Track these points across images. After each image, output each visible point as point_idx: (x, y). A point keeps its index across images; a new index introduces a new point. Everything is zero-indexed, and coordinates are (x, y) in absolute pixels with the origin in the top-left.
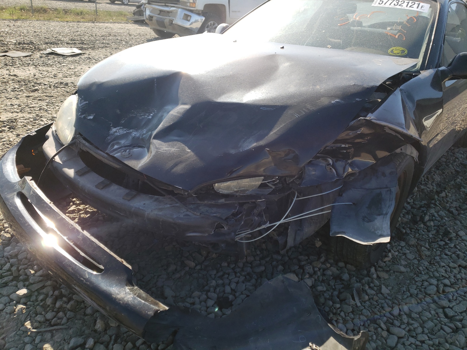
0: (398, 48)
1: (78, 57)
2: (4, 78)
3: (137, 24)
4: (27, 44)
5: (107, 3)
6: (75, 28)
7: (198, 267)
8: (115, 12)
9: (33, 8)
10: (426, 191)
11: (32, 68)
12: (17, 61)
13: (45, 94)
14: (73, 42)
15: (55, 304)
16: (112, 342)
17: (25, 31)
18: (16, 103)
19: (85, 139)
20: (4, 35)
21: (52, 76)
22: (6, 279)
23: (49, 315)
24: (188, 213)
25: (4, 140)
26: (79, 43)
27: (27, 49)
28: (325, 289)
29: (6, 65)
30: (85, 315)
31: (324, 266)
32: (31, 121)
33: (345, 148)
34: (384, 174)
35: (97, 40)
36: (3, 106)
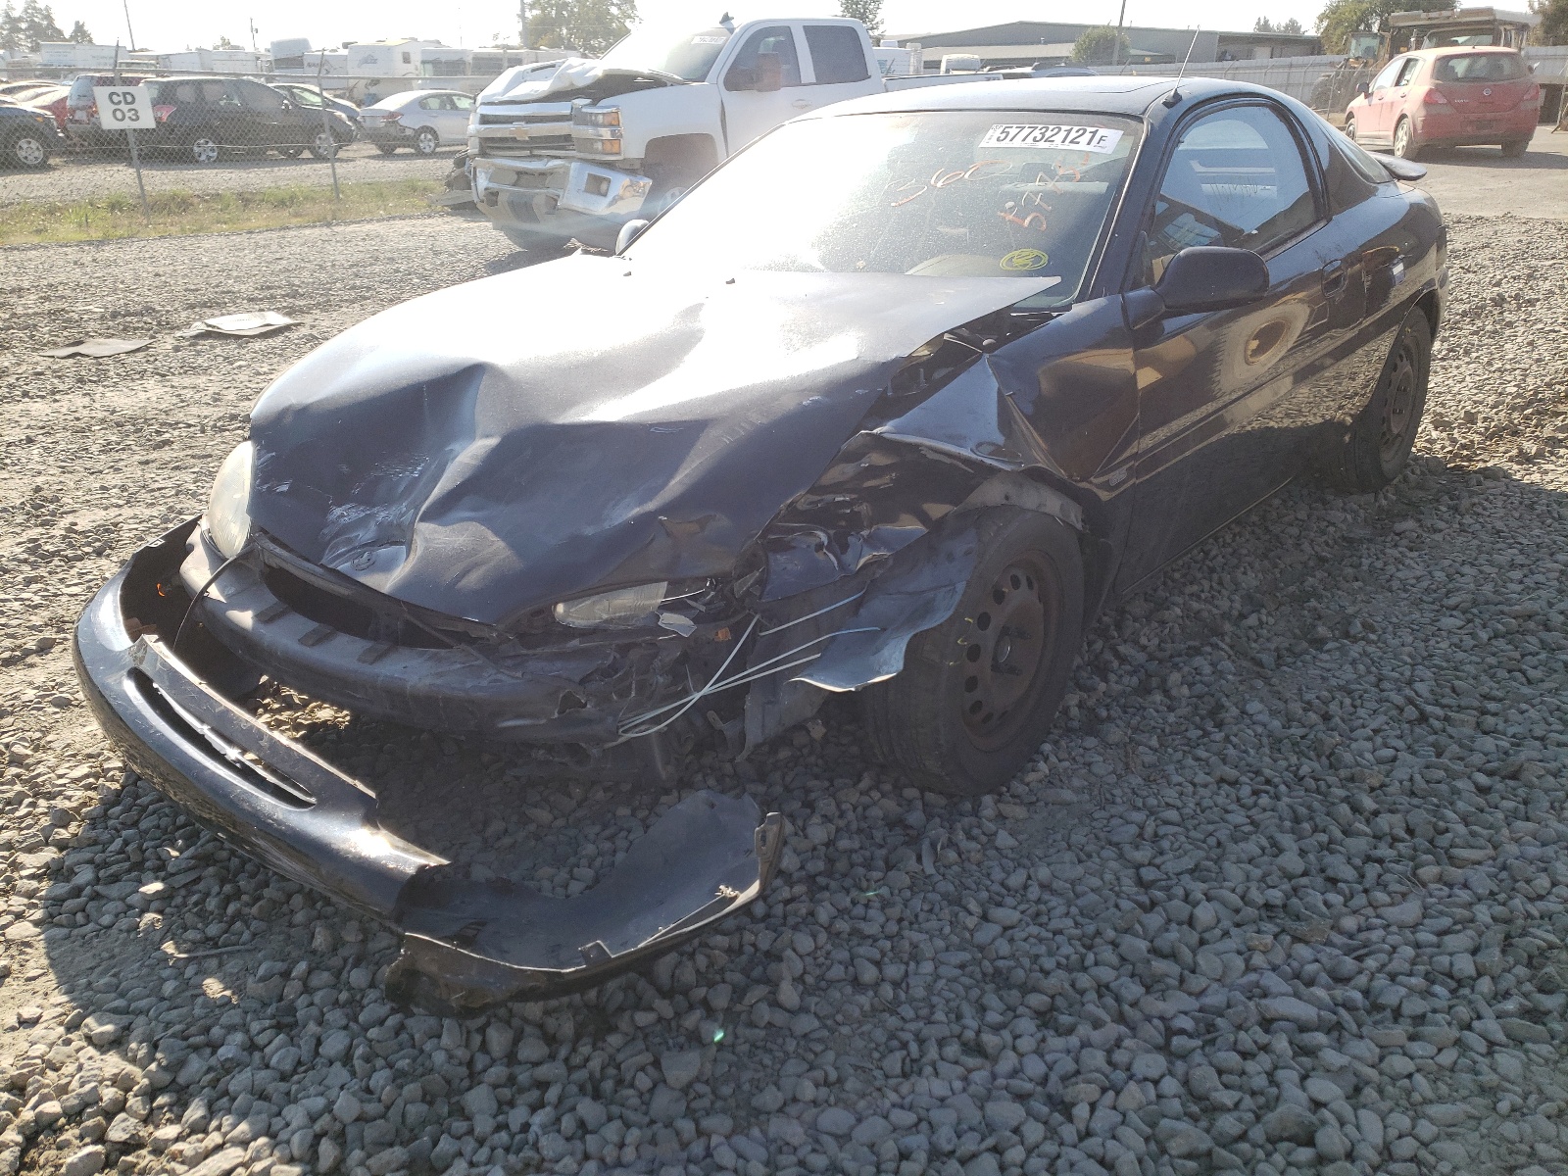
0: (1027, 252)
1: (281, 338)
2: (78, 419)
3: (462, 215)
4: (135, 314)
5: (369, 157)
6: (274, 247)
7: (560, 822)
8: (392, 184)
9: (149, 199)
10: (1205, 614)
11: (152, 382)
12: (111, 368)
13: (190, 452)
14: (267, 293)
15: (225, 909)
16: (348, 968)
17: (129, 277)
18: (114, 483)
19: (274, 540)
20: (68, 292)
21: (207, 399)
22: (114, 868)
23: (213, 930)
24: (499, 676)
25: (90, 577)
26: (283, 296)
27: (135, 329)
28: (857, 845)
29: (81, 381)
30: (291, 925)
31: (865, 799)
32: (156, 526)
33: (843, 504)
34: (950, 557)
35: (337, 280)
36: (80, 493)
